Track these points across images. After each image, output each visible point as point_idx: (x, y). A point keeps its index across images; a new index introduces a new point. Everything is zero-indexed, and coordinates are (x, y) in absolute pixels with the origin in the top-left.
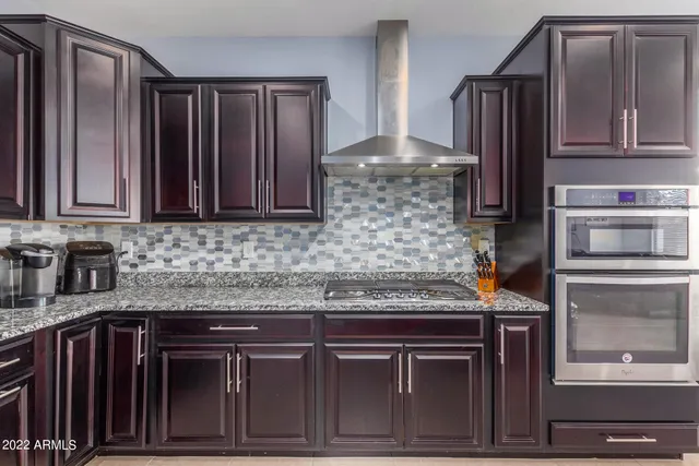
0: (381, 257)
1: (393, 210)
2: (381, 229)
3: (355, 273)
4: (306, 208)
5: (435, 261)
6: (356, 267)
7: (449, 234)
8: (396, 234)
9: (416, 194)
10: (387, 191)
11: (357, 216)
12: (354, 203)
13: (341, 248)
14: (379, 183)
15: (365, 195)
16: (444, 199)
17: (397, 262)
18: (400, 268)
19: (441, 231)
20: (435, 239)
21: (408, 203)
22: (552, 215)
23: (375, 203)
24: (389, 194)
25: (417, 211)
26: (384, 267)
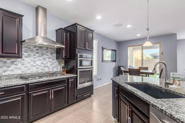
0: (37, 68)
1: (41, 56)
2: (37, 61)
3: (29, 73)
4: (16, 54)
5: (51, 69)
6: (29, 72)
7: (55, 62)
8: (42, 62)
9: (47, 52)
10: (39, 50)
11: (30, 57)
12: (29, 53)
13: (24, 66)
14: (37, 48)
15: (32, 51)
16: (54, 54)
17: (42, 69)
18: (43, 71)
19: (53, 61)
20: (52, 63)
21: (45, 54)
22: (77, 59)
23: (35, 53)
24: (40, 51)
25: (47, 56)
26: (38, 71)
